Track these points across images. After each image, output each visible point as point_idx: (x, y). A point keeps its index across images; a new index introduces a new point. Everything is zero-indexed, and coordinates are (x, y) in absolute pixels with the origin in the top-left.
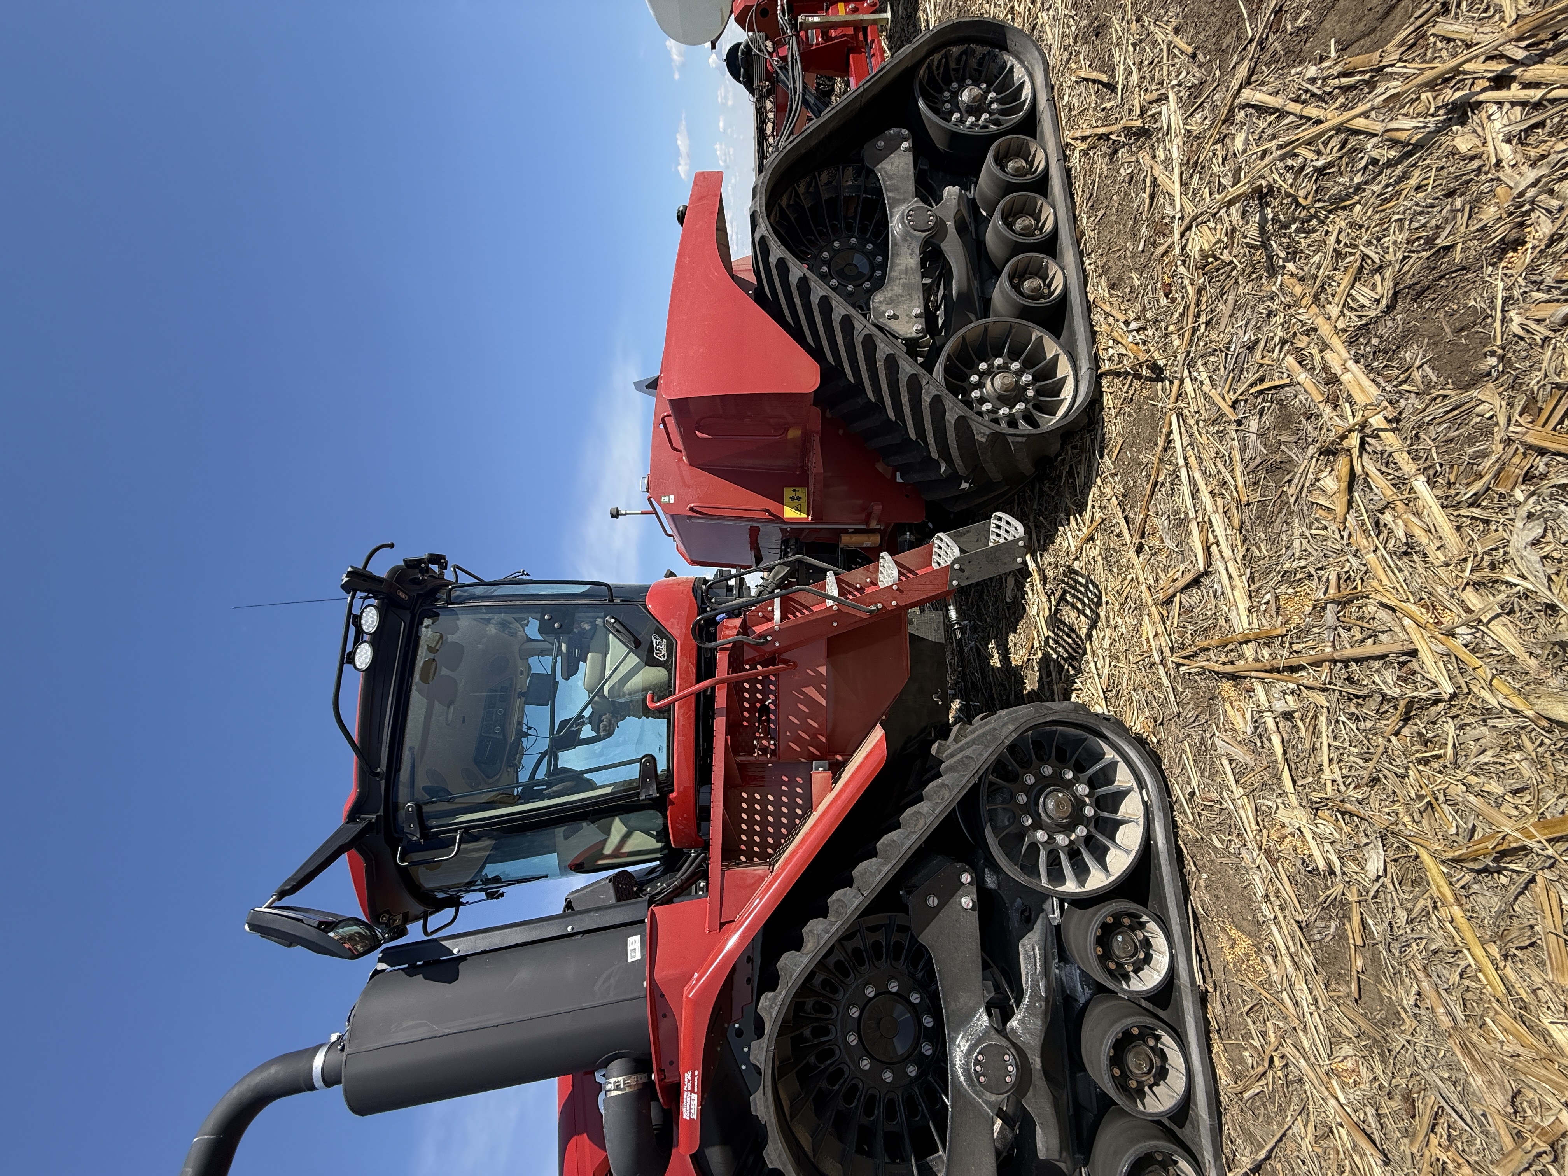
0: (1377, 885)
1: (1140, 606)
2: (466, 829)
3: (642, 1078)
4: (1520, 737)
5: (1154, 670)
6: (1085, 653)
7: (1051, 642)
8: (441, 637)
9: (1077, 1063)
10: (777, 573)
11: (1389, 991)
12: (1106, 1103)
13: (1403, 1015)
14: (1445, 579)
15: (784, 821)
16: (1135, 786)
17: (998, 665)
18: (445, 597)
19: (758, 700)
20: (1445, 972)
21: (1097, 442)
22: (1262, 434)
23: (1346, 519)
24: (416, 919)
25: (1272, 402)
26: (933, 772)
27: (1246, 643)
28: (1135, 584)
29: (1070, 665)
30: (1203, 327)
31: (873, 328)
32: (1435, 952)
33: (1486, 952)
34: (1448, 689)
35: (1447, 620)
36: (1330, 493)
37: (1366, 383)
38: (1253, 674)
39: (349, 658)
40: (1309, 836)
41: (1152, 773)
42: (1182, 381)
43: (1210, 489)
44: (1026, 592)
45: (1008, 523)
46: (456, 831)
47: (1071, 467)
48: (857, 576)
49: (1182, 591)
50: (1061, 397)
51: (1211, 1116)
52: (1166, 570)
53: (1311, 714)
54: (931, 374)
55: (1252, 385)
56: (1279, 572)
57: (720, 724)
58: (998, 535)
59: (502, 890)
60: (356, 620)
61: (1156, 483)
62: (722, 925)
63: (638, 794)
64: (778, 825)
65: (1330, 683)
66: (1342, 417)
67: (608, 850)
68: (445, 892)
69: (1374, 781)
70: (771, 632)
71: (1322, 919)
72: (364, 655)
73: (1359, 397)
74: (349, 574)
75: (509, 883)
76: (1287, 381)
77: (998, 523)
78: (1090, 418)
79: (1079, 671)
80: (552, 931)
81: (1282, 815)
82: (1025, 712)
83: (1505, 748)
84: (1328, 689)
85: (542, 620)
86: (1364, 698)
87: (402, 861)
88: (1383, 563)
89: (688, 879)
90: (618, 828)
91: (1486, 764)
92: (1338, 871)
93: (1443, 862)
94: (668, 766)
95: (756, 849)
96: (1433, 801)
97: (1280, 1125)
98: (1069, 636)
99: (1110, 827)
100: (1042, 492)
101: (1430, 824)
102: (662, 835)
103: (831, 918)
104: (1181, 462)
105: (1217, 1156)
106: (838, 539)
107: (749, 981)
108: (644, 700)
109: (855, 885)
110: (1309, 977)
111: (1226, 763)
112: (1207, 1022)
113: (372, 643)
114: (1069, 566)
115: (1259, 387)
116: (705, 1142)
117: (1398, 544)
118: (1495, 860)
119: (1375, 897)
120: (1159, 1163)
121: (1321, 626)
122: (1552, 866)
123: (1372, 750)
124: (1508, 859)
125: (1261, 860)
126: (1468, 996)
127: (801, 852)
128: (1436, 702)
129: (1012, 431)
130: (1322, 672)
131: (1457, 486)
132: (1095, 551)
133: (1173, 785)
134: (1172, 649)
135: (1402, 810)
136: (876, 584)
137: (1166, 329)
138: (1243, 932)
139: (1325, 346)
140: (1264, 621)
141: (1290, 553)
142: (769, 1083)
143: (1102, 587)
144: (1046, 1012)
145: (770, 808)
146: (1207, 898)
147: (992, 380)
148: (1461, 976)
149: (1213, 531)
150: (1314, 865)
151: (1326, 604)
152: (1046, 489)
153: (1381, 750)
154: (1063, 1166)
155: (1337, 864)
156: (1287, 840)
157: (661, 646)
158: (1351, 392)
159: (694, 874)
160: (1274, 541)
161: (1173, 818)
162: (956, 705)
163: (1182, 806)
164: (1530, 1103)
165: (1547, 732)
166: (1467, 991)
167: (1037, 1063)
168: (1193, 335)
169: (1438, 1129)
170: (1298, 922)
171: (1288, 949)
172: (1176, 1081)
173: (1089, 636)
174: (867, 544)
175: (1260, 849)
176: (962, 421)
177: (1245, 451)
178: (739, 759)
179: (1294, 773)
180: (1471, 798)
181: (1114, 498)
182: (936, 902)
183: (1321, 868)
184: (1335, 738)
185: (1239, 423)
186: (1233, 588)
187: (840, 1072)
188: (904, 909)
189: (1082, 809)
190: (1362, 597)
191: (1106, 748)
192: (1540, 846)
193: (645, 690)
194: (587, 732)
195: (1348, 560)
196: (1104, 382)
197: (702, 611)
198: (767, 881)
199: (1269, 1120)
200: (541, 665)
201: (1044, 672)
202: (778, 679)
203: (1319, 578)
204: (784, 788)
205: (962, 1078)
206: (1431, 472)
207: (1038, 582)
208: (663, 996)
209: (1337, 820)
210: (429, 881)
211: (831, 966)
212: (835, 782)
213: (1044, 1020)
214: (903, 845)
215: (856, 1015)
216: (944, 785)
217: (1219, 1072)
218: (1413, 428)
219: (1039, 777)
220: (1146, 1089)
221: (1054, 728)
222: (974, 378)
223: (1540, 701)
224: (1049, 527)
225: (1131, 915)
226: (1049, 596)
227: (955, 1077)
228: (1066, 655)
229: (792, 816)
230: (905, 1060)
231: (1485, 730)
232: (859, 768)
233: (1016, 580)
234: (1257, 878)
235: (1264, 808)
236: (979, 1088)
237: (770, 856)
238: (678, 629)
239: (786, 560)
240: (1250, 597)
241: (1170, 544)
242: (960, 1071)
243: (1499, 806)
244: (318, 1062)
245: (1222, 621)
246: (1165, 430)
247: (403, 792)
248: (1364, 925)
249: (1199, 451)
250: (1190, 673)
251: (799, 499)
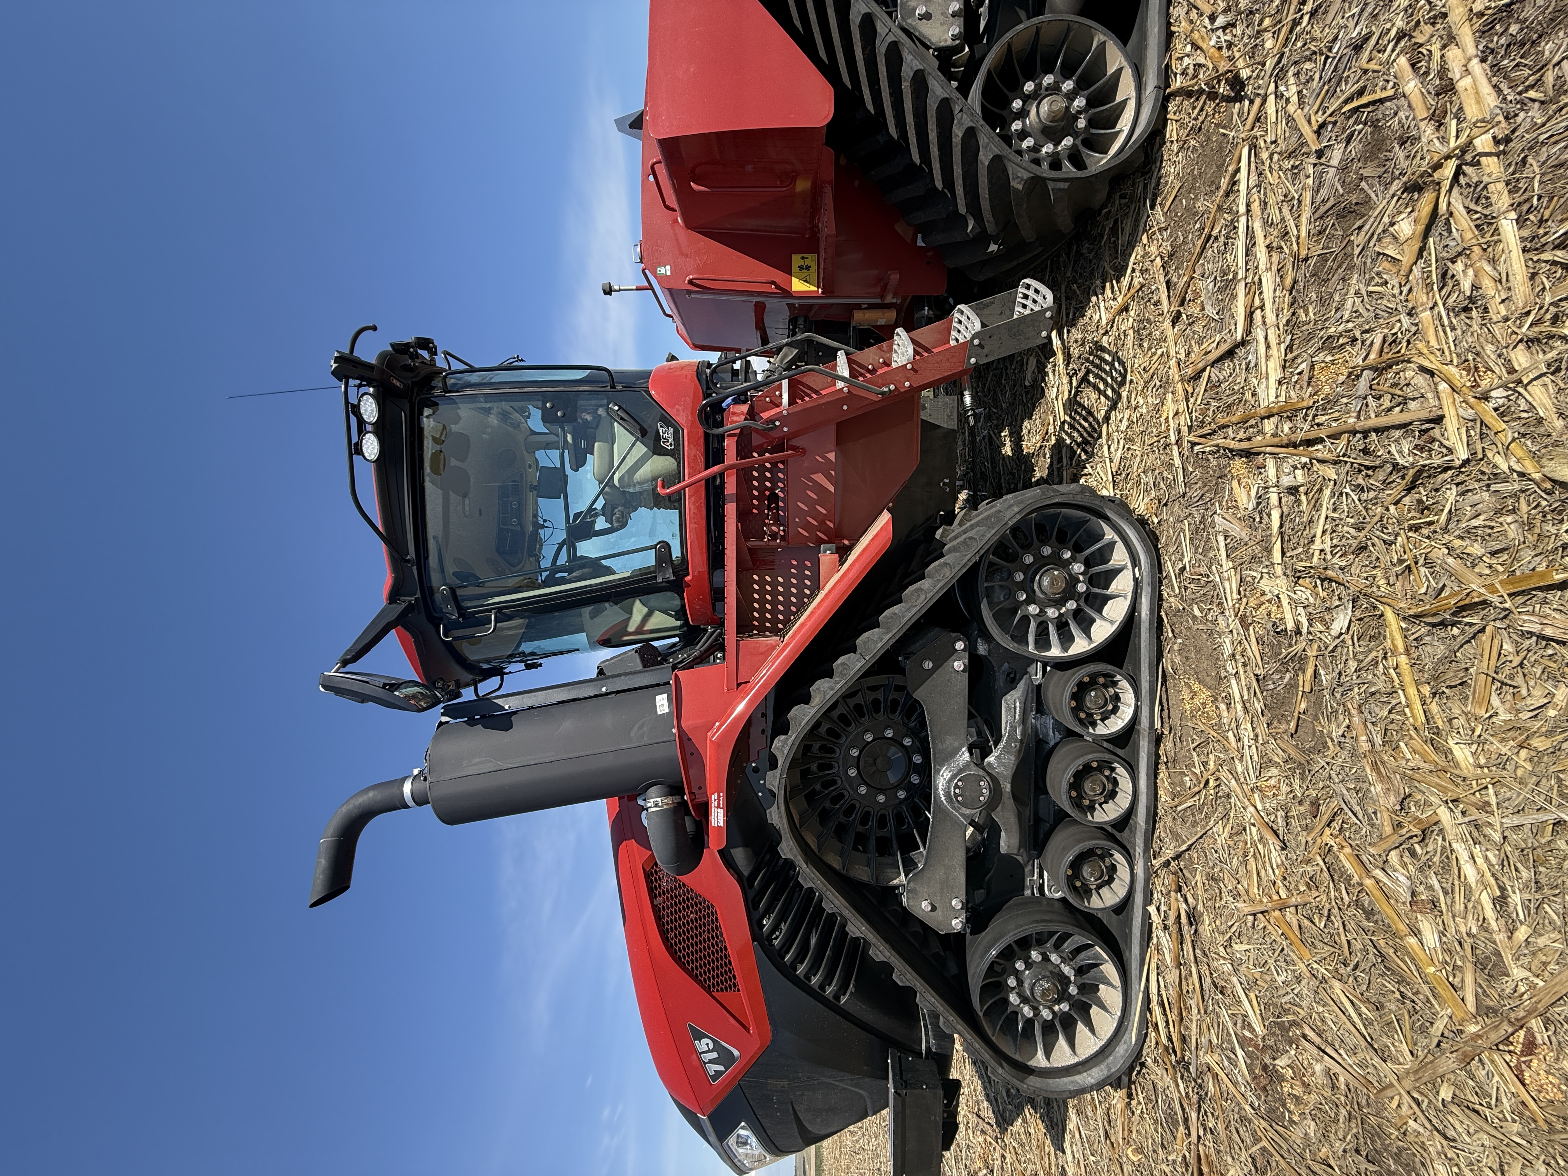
0: (1338, 641)
1: (1165, 384)
2: (499, 610)
3: (677, 799)
4: (1518, 501)
5: (1168, 451)
6: (1100, 436)
7: (1066, 426)
8: (444, 427)
9: (1041, 788)
10: (785, 356)
11: (1323, 727)
12: (1061, 816)
13: (1330, 744)
14: (1499, 336)
15: (794, 600)
16: (1129, 565)
17: (1010, 453)
18: (440, 385)
19: (768, 489)
20: (1377, 710)
21: (1150, 189)
22: (1344, 168)
23: (1411, 270)
24: (467, 685)
25: (1365, 124)
26: (936, 554)
27: (1268, 417)
28: (1165, 359)
29: (1083, 450)
30: (1306, 18)
31: (900, 33)
32: (1373, 694)
33: (1418, 690)
34: (1463, 454)
35: (1485, 384)
36: (1402, 239)
37: (1486, 89)
38: (1268, 449)
39: (357, 449)
40: (1285, 601)
41: (1147, 551)
42: (1264, 101)
43: (1268, 242)
44: (1047, 374)
45: (1037, 291)
46: (490, 611)
47: (1116, 221)
48: (870, 356)
49: (1212, 365)
50: (1118, 128)
51: (1147, 823)
52: (1200, 342)
53: (1316, 488)
54: (966, 99)
55: (1346, 102)
56: (1322, 338)
57: (730, 510)
58: (1024, 306)
59: (539, 661)
60: (355, 410)
61: (1210, 236)
62: (739, 685)
63: (655, 577)
64: (787, 604)
65: (1344, 455)
66: (1443, 140)
67: (632, 628)
68: (488, 662)
69: (1363, 548)
70: (780, 416)
71: (1277, 671)
72: (371, 446)
73: (1472, 112)
74: (337, 360)
75: (544, 656)
76: (1390, 93)
77: (1026, 292)
78: (1147, 156)
79: (1090, 455)
80: (590, 691)
81: (1265, 584)
82: (1031, 496)
83: (1498, 512)
84: (1341, 461)
85: (544, 409)
86: (1374, 468)
87: (446, 635)
88: (1437, 322)
89: (706, 651)
90: (639, 610)
91: (1475, 527)
92: (1304, 631)
93: (1404, 618)
94: (682, 553)
95: (768, 624)
96: (1413, 565)
97: (1203, 827)
98: (1086, 420)
99: (1098, 602)
100: (1079, 253)
101: (1403, 586)
102: (680, 614)
103: (836, 678)
104: (1242, 209)
105: (1146, 850)
106: (851, 316)
107: (763, 731)
108: (654, 489)
109: (858, 651)
110: (1255, 719)
111: (1221, 538)
112: (1158, 756)
113: (376, 433)
114: (1097, 342)
115: (1355, 104)
116: (730, 844)
117: (1461, 297)
118: (1454, 614)
119: (1333, 651)
120: (1098, 855)
121: (1350, 396)
122: (1505, 617)
123: (1368, 520)
124: (1465, 614)
125: (1235, 624)
126: (1390, 727)
127: (809, 624)
128: (1446, 470)
129: (1055, 174)
130: (1339, 444)
131: (1549, 223)
132: (1127, 323)
133: (1166, 562)
134: (1190, 428)
135: (1378, 573)
136: (889, 365)
137: (1260, 25)
138: (1205, 686)
139: (1450, 39)
140: (1292, 393)
141: (1339, 315)
142: (782, 801)
143: (1129, 365)
144: (1020, 750)
145: (780, 589)
146: (1177, 660)
147: (1038, 107)
148: (1390, 712)
149: (1261, 293)
150: (1283, 627)
151: (1362, 371)
152: (1084, 251)
153: (1376, 519)
154: (1019, 858)
155: (1305, 624)
156: (1264, 607)
157: (667, 434)
158: (1465, 105)
159: (711, 646)
160: (1323, 302)
161: (1160, 591)
162: (963, 496)
163: (1171, 581)
164: (1416, 802)
165: (1547, 494)
166: (1391, 723)
167: (1007, 787)
168: (1291, 32)
169: (1334, 824)
170: (1255, 675)
171: (1242, 697)
172: (1123, 801)
173: (1107, 419)
174: (882, 322)
175: (1236, 615)
176: (998, 161)
177: (1318, 191)
178: (749, 544)
179: (1285, 546)
180: (1451, 560)
181: (1159, 259)
182: (931, 665)
183: (1289, 628)
184: (1335, 510)
185: (1320, 154)
186: (1268, 358)
187: (842, 796)
188: (902, 672)
189: (1075, 586)
190: (1403, 361)
191: (1106, 528)
192: (1500, 599)
193: (655, 479)
194: (601, 523)
195: (1399, 321)
196: (1172, 107)
197: (707, 395)
198: (778, 649)
199: (1195, 824)
200: (549, 458)
201: (1055, 458)
202: (787, 467)
203: (1363, 342)
204: (793, 571)
205: (943, 798)
206: (1525, 207)
207: (1061, 361)
208: (690, 739)
209: (1316, 586)
210: (473, 654)
211: (835, 718)
212: (842, 564)
213: (1017, 757)
214: (903, 617)
215: (856, 754)
216: (946, 564)
217: (1161, 792)
218: (1523, 150)
219: (1038, 557)
220: (1097, 806)
221: (1059, 510)
222: (1017, 104)
223: (1551, 463)
224: (1081, 298)
225: (1105, 675)
226: (1071, 377)
227: (937, 796)
228: (1079, 440)
229: (800, 595)
230: (898, 787)
231: (1486, 495)
232: (864, 550)
233: (1038, 362)
234: (1227, 641)
235: (1249, 579)
236: (956, 804)
237: (781, 630)
238: (684, 416)
239: (794, 339)
240: (1284, 367)
241: (1210, 311)
242: (942, 793)
243: (1474, 565)
244: (407, 788)
245: (1248, 396)
246: (1231, 169)
247: (435, 578)
248: (1316, 674)
249: (1265, 194)
250: (1203, 453)
251: (808, 268)
